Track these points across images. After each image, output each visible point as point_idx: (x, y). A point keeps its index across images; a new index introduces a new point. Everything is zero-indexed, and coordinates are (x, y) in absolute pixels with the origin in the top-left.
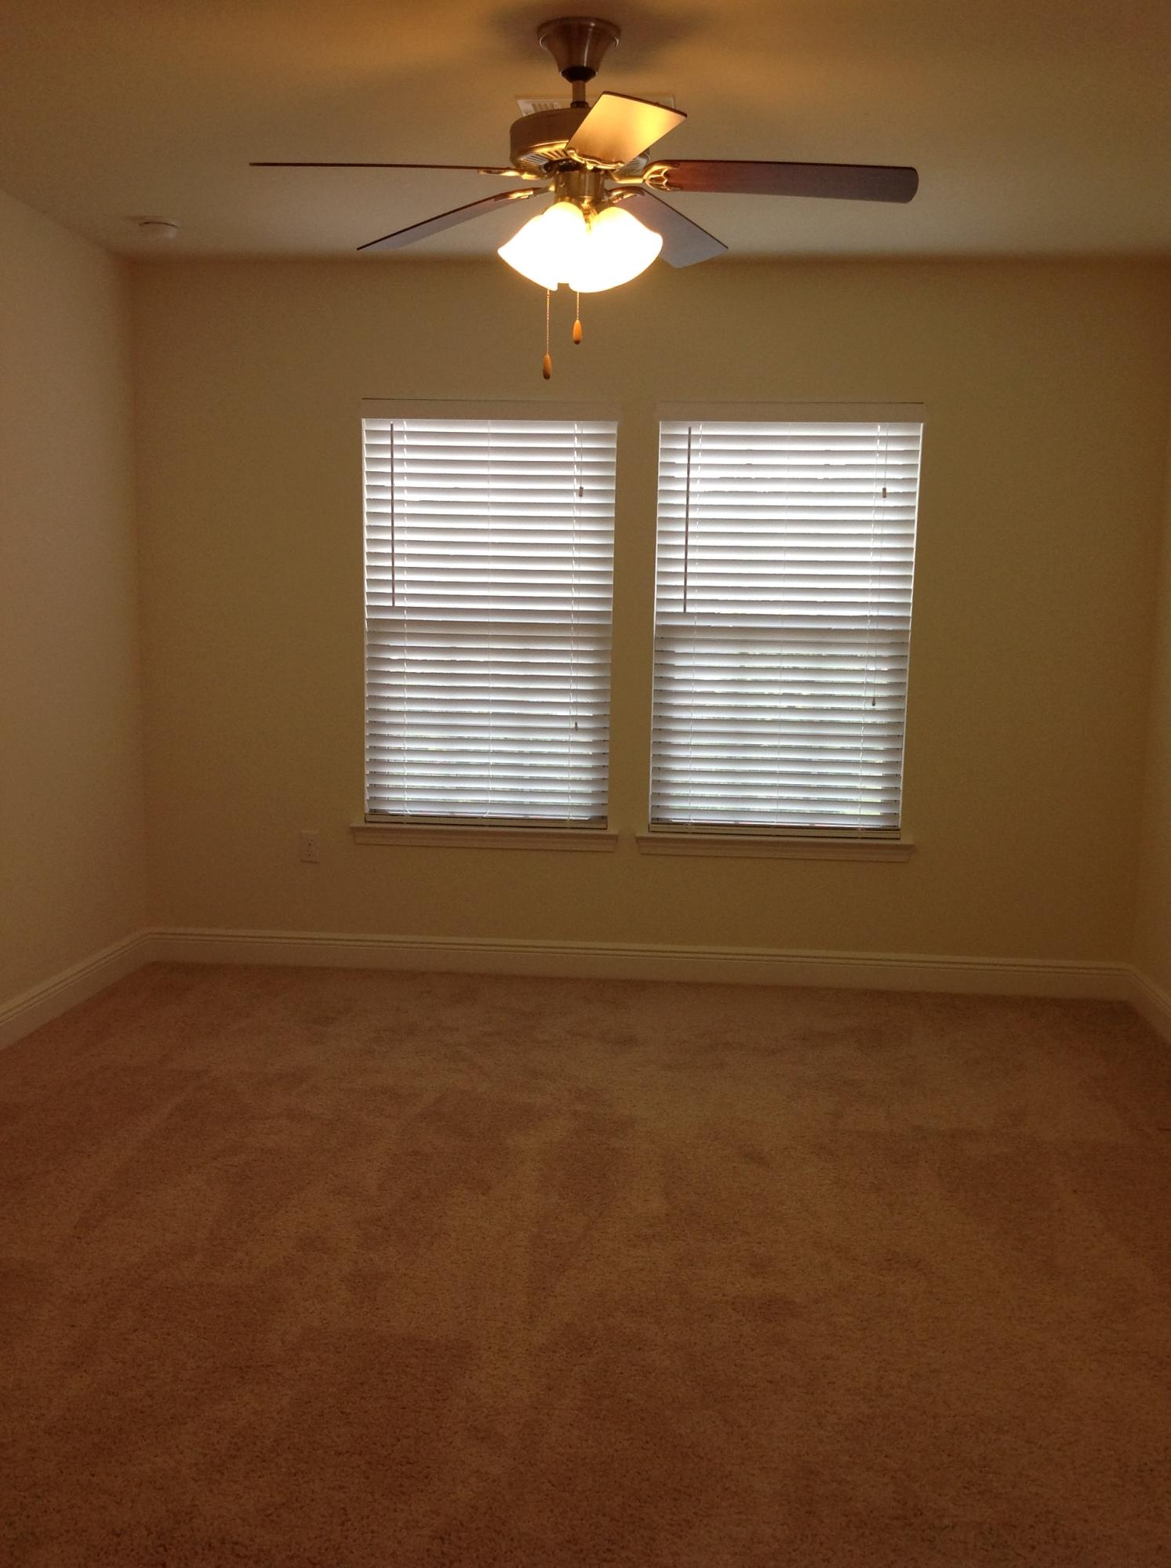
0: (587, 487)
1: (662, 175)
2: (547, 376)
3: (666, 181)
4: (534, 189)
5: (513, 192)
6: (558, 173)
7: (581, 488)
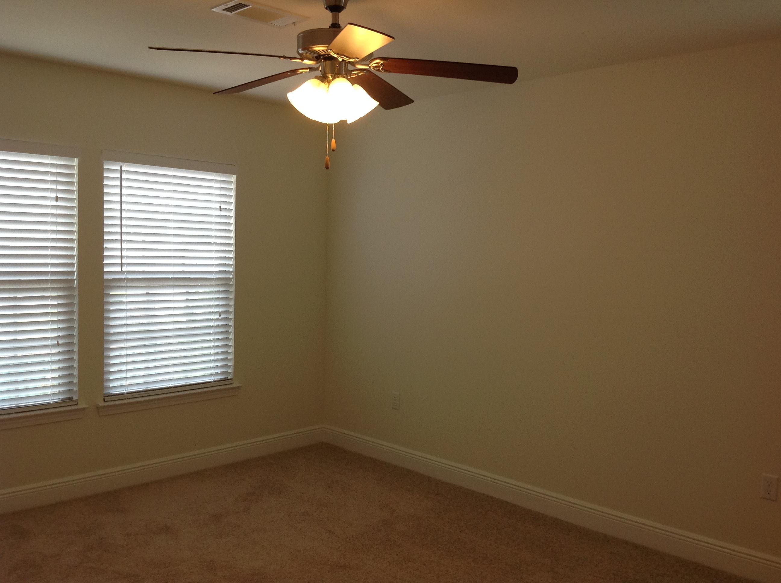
0: (60, 195)
1: (380, 65)
2: (327, 168)
3: (382, 67)
4: (310, 68)
5: (300, 69)
6: (323, 60)
7: (57, 197)
